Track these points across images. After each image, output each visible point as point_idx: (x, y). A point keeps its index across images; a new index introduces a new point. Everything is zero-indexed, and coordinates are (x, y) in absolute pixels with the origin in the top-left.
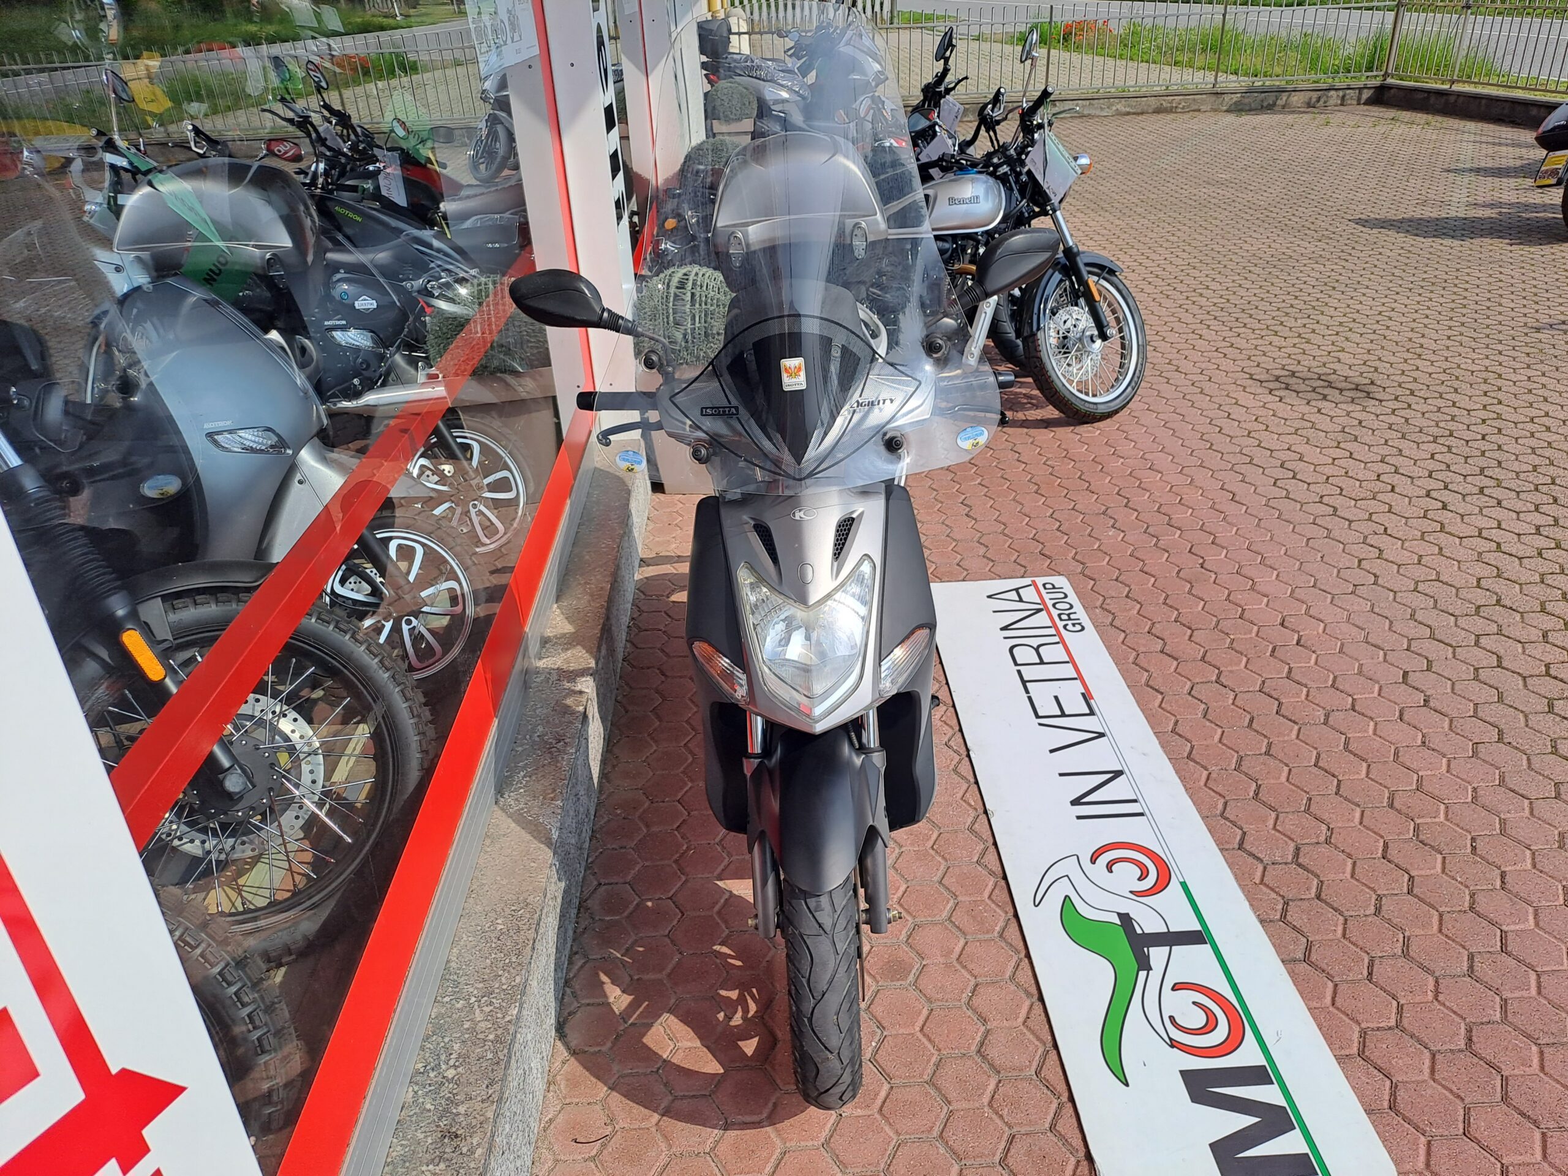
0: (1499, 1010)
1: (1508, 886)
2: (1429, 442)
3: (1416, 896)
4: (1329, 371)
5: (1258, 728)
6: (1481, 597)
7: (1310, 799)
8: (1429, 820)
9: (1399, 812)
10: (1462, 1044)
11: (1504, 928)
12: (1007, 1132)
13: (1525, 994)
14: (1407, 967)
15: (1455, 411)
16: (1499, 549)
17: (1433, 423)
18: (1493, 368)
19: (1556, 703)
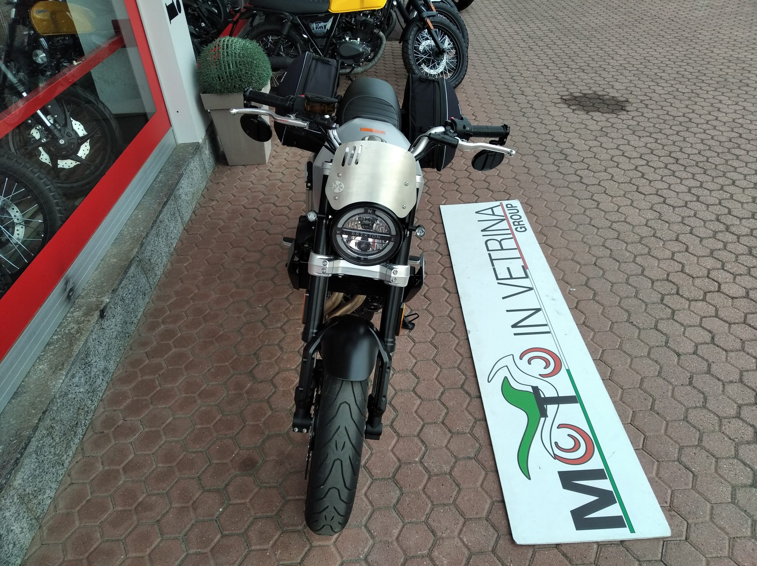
2: (647, 136)
4: (605, 93)
6: (645, 231)
15: (667, 117)
16: (664, 202)
17: (652, 125)
18: (696, 91)
19: (666, 297)
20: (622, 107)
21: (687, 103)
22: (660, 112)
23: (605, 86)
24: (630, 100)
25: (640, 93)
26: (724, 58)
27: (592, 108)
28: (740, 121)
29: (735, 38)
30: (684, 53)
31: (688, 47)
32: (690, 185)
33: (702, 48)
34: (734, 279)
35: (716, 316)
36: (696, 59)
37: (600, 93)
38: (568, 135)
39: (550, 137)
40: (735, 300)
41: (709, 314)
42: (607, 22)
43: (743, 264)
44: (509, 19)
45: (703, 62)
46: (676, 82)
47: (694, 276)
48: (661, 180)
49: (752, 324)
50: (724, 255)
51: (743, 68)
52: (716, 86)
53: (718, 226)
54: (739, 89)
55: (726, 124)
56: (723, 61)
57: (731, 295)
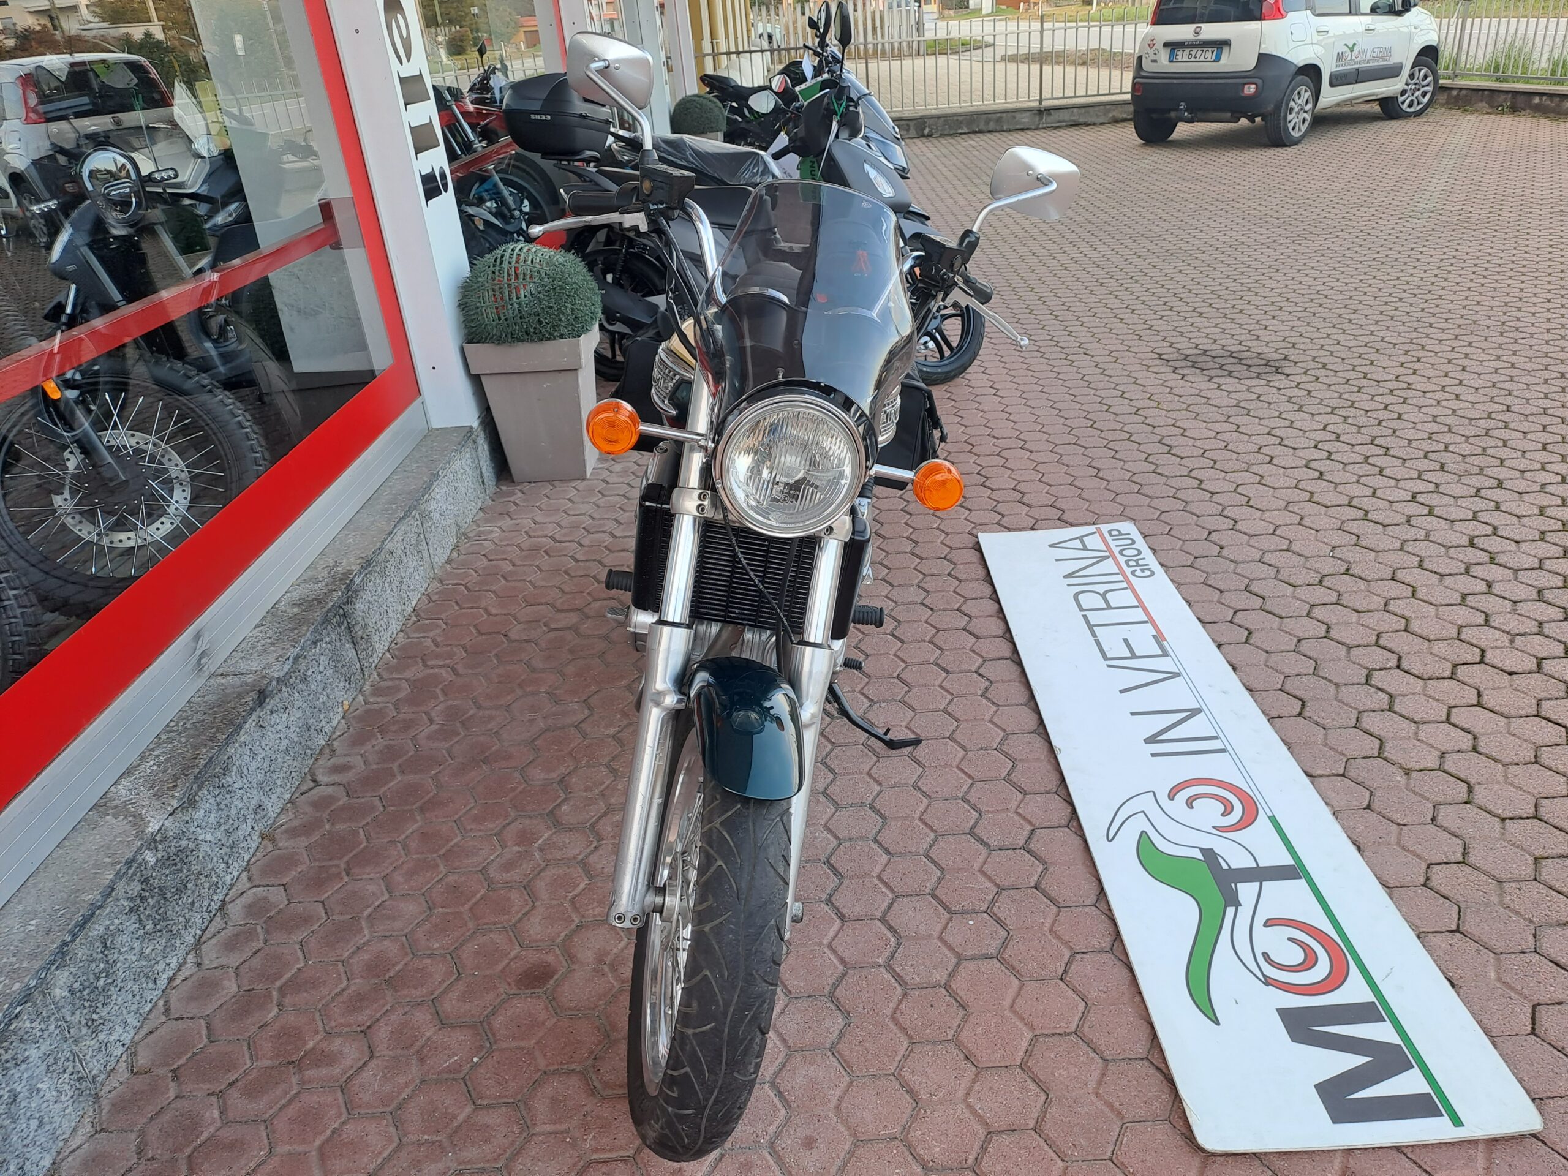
2: (1326, 413)
15: (1365, 382)
16: (1365, 518)
17: (1337, 395)
18: (1419, 341)
19: (1376, 674)
20: (1277, 368)
21: (1403, 359)
22: (1352, 375)
23: (1243, 338)
24: (1292, 358)
25: (1310, 346)
26: (1469, 289)
27: (1219, 372)
28: (1507, 385)
29: (1489, 258)
30: (1392, 283)
31: (1401, 274)
32: (1415, 490)
33: (1426, 275)
34: (1512, 641)
35: (1479, 705)
36: (1416, 291)
37: (1234, 349)
38: (1174, 415)
39: (1140, 419)
40: (1515, 677)
41: (1463, 702)
42: (1244, 239)
43: (1528, 617)
44: (1059, 240)
45: (1429, 296)
46: (1379, 328)
47: (1432, 637)
48: (1358, 482)
49: (1553, 717)
50: (1490, 603)
51: (1506, 304)
52: (1457, 331)
53: (1472, 555)
54: (1501, 335)
55: (1480, 391)
56: (1467, 293)
57: (1508, 669)
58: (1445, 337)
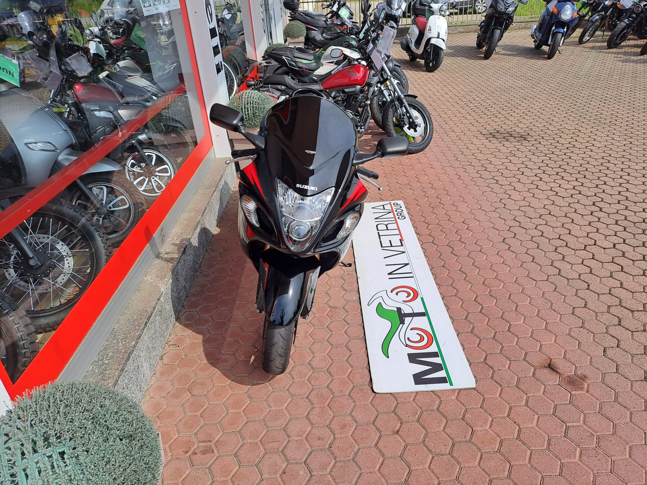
0: (500, 349)
1: (517, 310)
2: (543, 156)
3: (482, 313)
4: (512, 130)
5: (442, 258)
6: (543, 211)
7: (453, 281)
8: (496, 288)
9: (486, 285)
10: (482, 360)
11: (511, 323)
12: (312, 387)
13: (511, 344)
14: (471, 336)
15: (558, 144)
16: (556, 195)
17: (547, 149)
18: (578, 128)
19: (558, 248)
20: (525, 138)
21: (572, 135)
22: (553, 141)
23: (512, 126)
24: (530, 134)
25: (538, 130)
26: (598, 108)
27: (504, 140)
28: (610, 146)
29: (607, 95)
31: (573, 101)
32: (575, 185)
33: (583, 102)
34: (606, 238)
35: (593, 258)
36: (578, 109)
37: (509, 130)
38: (487, 156)
39: (474, 157)
40: (606, 250)
41: (588, 258)
42: (512, 85)
43: (612, 230)
44: (440, 84)
45: (583, 111)
46: (564, 123)
47: (578, 236)
48: (554, 181)
49: (617, 263)
50: (599, 225)
51: (612, 114)
52: (593, 125)
53: (594, 208)
54: (609, 127)
55: (600, 148)
56: (598, 110)
57: (603, 247)
58: (588, 127)
